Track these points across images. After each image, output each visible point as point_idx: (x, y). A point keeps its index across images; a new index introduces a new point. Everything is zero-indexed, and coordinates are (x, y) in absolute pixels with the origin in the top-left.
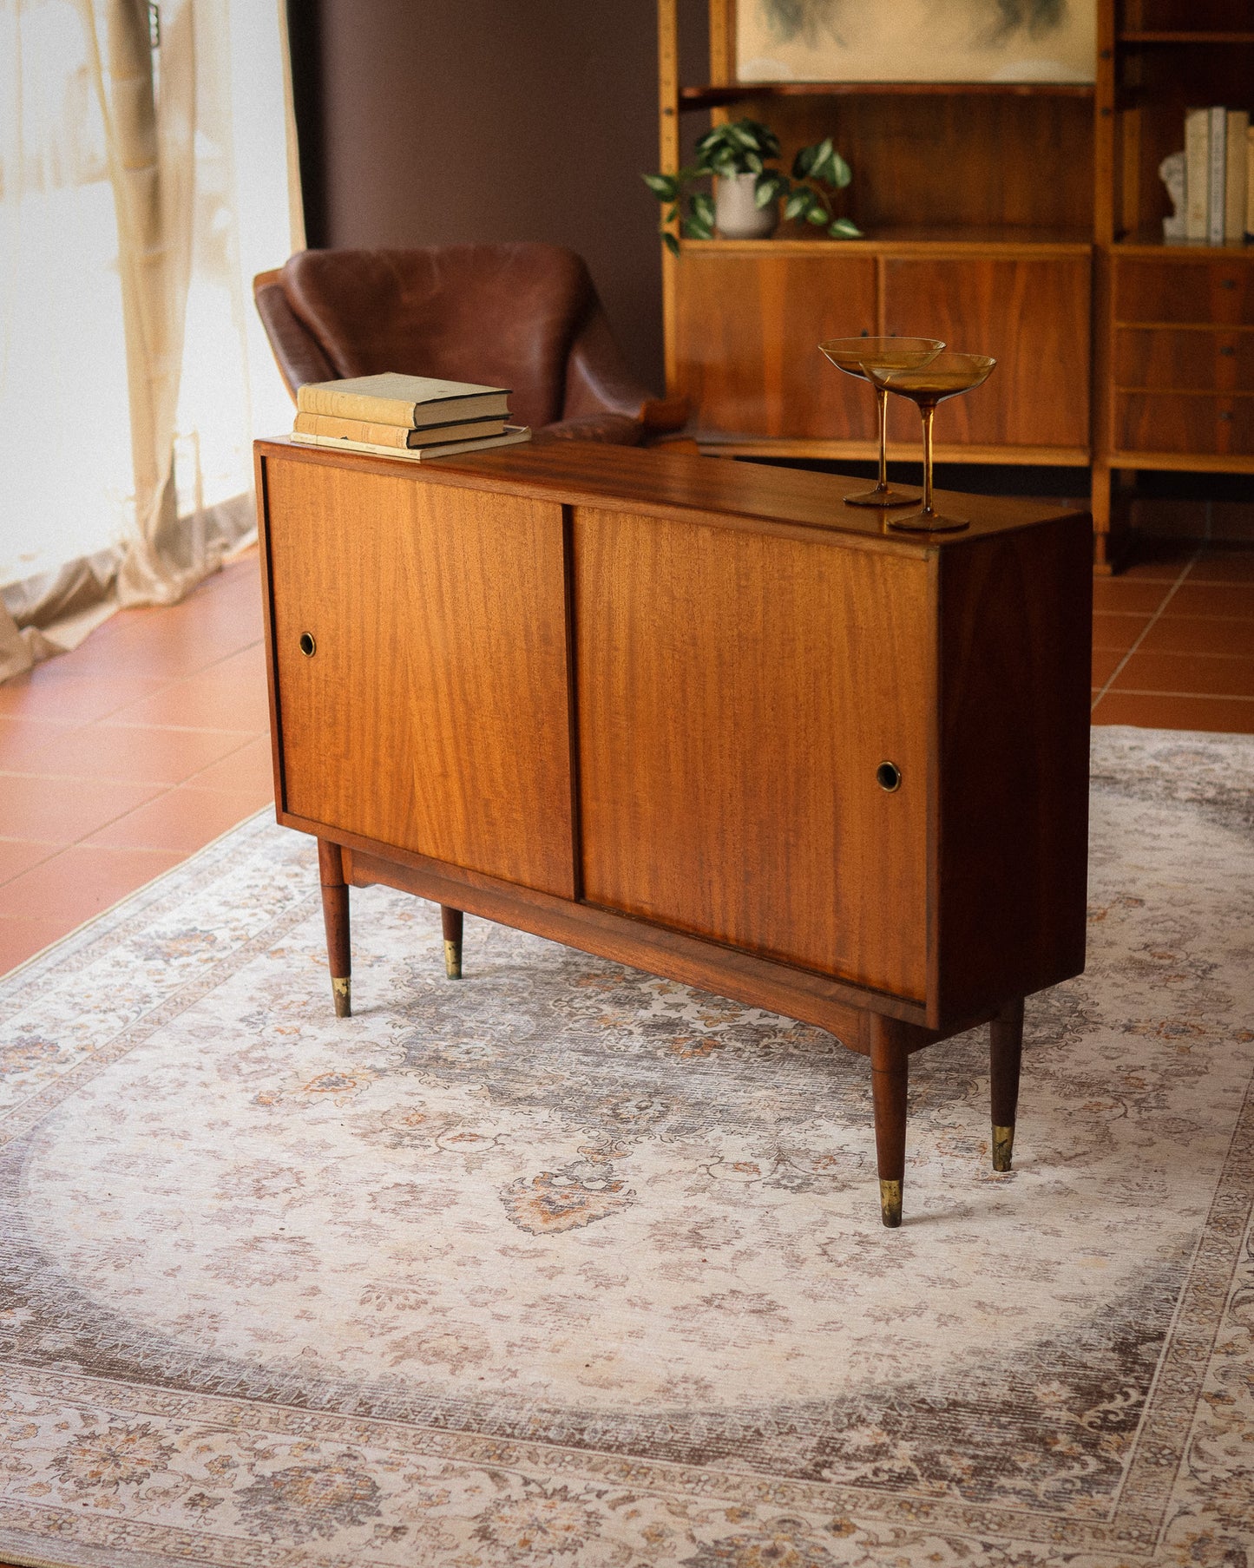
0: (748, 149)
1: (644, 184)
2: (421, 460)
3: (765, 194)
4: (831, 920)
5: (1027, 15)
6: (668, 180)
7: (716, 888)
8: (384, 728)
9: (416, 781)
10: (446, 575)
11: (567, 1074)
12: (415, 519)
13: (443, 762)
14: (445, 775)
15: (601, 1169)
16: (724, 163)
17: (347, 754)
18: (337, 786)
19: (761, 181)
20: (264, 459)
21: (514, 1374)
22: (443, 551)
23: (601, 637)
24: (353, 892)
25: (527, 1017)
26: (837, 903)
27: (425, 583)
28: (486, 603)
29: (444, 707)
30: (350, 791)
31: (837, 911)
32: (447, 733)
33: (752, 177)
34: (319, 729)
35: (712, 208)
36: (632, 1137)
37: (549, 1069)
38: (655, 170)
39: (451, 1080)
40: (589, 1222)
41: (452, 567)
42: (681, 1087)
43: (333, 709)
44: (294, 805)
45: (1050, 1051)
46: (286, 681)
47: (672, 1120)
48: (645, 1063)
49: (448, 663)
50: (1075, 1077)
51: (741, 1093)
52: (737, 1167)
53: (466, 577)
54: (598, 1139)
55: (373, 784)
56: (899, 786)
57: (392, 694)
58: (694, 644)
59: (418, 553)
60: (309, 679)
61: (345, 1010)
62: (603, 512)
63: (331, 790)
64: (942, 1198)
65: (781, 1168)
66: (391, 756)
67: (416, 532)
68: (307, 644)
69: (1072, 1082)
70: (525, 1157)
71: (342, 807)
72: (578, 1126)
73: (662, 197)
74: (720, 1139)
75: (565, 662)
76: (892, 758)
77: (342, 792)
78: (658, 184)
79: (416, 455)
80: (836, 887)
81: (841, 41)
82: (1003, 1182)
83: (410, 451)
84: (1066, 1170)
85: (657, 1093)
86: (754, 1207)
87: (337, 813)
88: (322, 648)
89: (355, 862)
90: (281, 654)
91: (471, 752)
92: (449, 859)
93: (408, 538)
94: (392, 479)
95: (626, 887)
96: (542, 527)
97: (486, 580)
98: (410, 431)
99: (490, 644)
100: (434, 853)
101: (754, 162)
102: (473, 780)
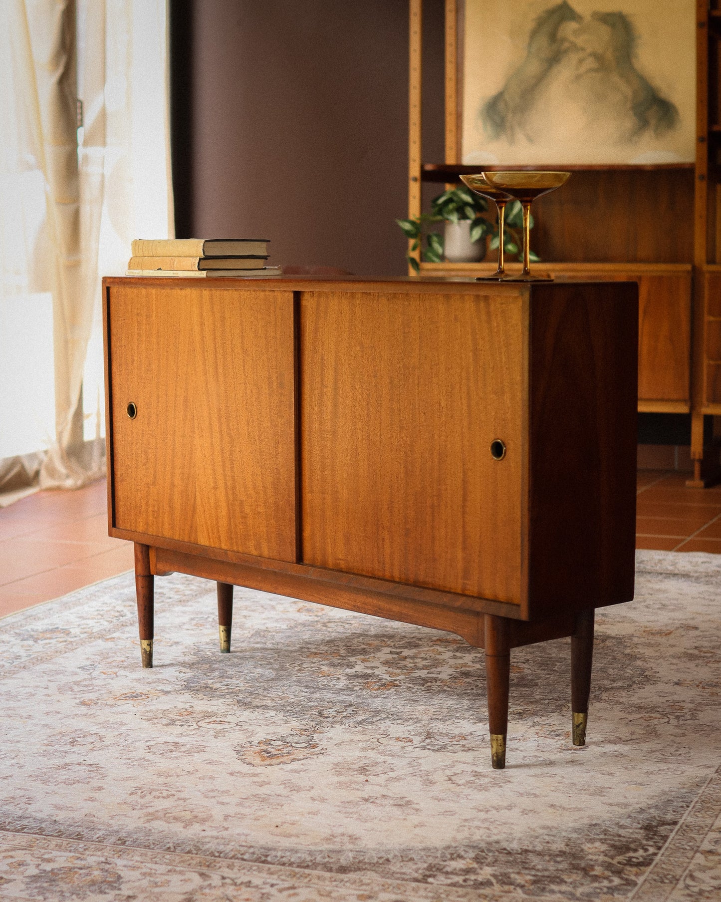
0: (467, 204)
1: (398, 226)
2: (207, 276)
3: (477, 233)
4: (460, 555)
5: (653, 122)
6: (413, 223)
7: (387, 544)
8: (178, 461)
9: (198, 494)
10: (220, 351)
11: (292, 696)
12: (202, 316)
13: (215, 479)
14: (215, 488)
15: (304, 738)
16: (451, 212)
17: (154, 482)
18: (147, 505)
19: (475, 224)
20: (108, 289)
21: (227, 829)
22: (218, 334)
23: (317, 380)
25: (270, 670)
26: (464, 542)
27: (206, 358)
28: (244, 366)
29: (216, 440)
30: (156, 508)
31: (464, 549)
32: (218, 458)
33: (469, 222)
34: (137, 467)
35: (442, 243)
36: (329, 725)
37: (280, 694)
38: (405, 217)
39: (213, 697)
40: (292, 761)
41: (224, 345)
42: (368, 703)
43: (146, 453)
44: (120, 522)
45: (621, 692)
46: (118, 437)
47: (358, 718)
48: (345, 692)
49: (220, 410)
50: (637, 704)
51: (408, 707)
52: (398, 739)
53: (232, 349)
54: (306, 725)
55: (170, 500)
56: (504, 457)
57: (184, 436)
58: (376, 376)
59: (203, 337)
60: (132, 433)
61: (148, 661)
62: (320, 294)
63: (143, 509)
64: (535, 756)
65: (428, 741)
66: (182, 479)
67: (202, 324)
68: (132, 410)
69: (635, 707)
70: (255, 732)
71: (151, 518)
72: (294, 719)
73: (409, 234)
74: (389, 727)
75: (293, 400)
76: (500, 437)
77: (150, 509)
78: (407, 226)
79: (203, 274)
80: (464, 531)
81: (530, 140)
82: (578, 750)
83: (200, 272)
84: (622, 746)
85: (351, 705)
86: (405, 757)
87: (147, 523)
88: (141, 412)
89: (158, 558)
90: (115, 419)
91: (232, 469)
92: (217, 545)
93: (197, 328)
94: (188, 291)
95: (330, 550)
96: (280, 309)
97: (245, 351)
98: (200, 259)
99: (246, 393)
100: (207, 544)
101: (470, 212)
102: (234, 488)
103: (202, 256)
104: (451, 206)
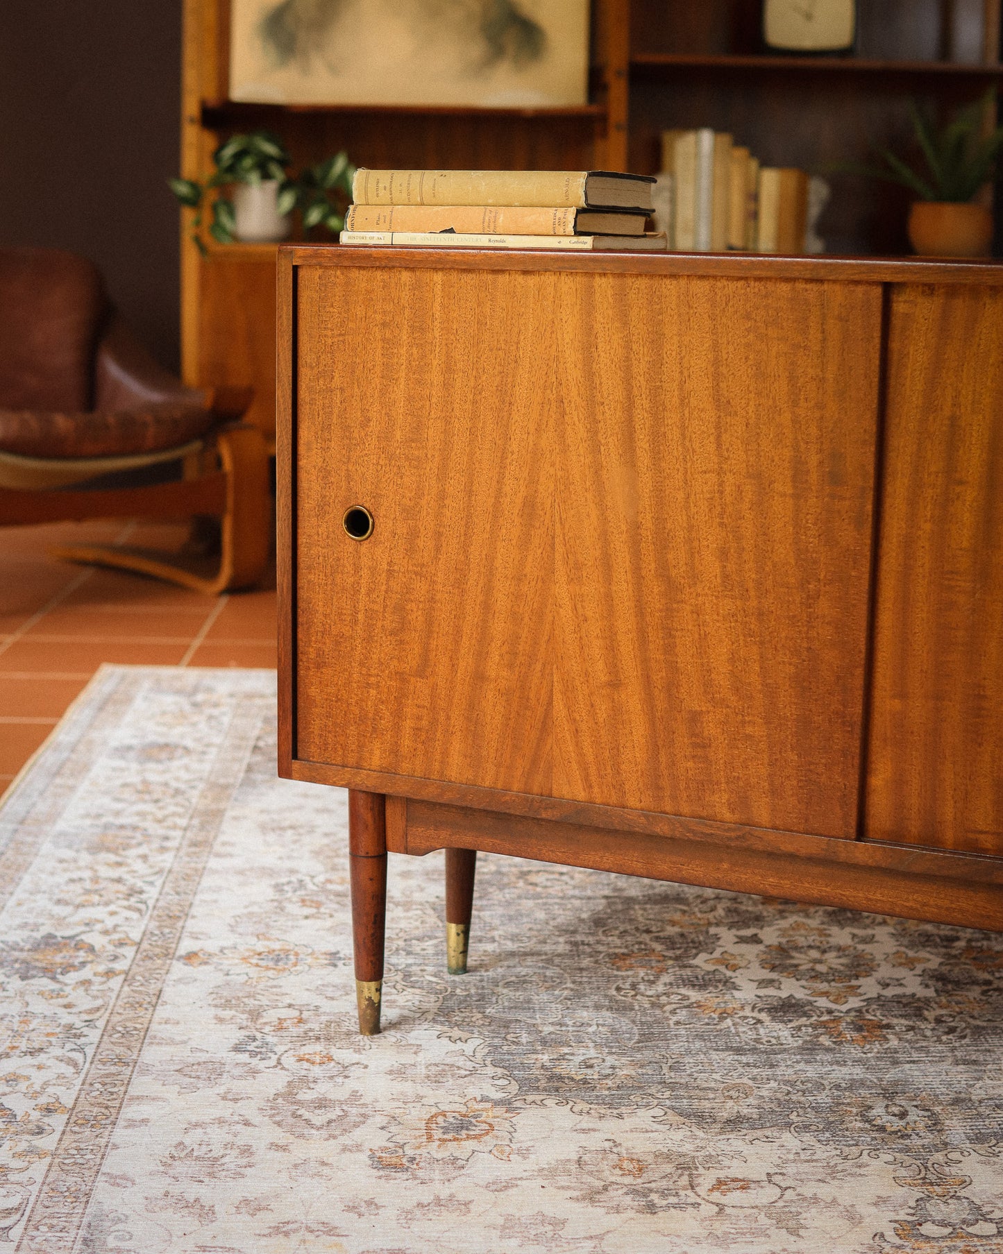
0: (270, 158)
1: (167, 189)
2: (593, 250)
3: (287, 201)
6: (189, 184)
8: (499, 627)
9: (557, 697)
10: (643, 403)
11: (749, 1082)
12: (588, 330)
13: (614, 668)
14: (615, 684)
15: (960, 1206)
16: (248, 170)
17: (423, 670)
18: (398, 715)
19: (283, 188)
20: (295, 270)
22: (640, 368)
24: (396, 861)
25: (607, 1013)
27: (600, 417)
28: (719, 437)
29: (623, 588)
30: (424, 723)
32: (625, 623)
33: (274, 184)
34: (369, 639)
35: (232, 213)
36: (940, 1156)
37: (717, 1077)
39: (612, 1106)
41: (656, 392)
42: (908, 1082)
43: (400, 609)
44: (313, 749)
46: (313, 577)
48: (825, 1057)
49: (636, 526)
53: (683, 401)
54: (902, 1165)
55: (471, 706)
57: (519, 579)
59: (590, 374)
60: (357, 569)
63: (385, 723)
66: (511, 666)
67: (588, 348)
68: (358, 523)
70: (843, 1202)
71: (406, 742)
72: (854, 1149)
77: (408, 724)
78: (182, 189)
79: (587, 242)
83: (575, 239)
85: (890, 1093)
87: (395, 751)
88: (383, 524)
89: (409, 820)
90: (302, 540)
91: (669, 649)
92: (614, 799)
93: (572, 356)
94: (549, 279)
95: (949, 812)
96: (840, 318)
97: (721, 404)
98: (580, 212)
99: (721, 492)
100: (581, 795)
101: (275, 170)
102: (671, 687)
103: (582, 204)
104: (248, 162)
